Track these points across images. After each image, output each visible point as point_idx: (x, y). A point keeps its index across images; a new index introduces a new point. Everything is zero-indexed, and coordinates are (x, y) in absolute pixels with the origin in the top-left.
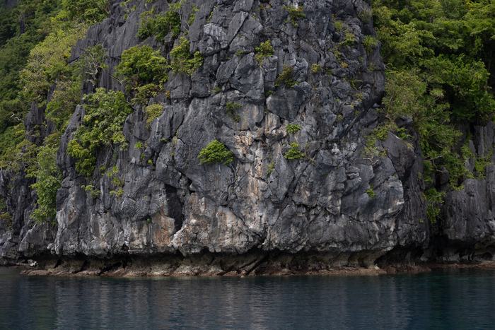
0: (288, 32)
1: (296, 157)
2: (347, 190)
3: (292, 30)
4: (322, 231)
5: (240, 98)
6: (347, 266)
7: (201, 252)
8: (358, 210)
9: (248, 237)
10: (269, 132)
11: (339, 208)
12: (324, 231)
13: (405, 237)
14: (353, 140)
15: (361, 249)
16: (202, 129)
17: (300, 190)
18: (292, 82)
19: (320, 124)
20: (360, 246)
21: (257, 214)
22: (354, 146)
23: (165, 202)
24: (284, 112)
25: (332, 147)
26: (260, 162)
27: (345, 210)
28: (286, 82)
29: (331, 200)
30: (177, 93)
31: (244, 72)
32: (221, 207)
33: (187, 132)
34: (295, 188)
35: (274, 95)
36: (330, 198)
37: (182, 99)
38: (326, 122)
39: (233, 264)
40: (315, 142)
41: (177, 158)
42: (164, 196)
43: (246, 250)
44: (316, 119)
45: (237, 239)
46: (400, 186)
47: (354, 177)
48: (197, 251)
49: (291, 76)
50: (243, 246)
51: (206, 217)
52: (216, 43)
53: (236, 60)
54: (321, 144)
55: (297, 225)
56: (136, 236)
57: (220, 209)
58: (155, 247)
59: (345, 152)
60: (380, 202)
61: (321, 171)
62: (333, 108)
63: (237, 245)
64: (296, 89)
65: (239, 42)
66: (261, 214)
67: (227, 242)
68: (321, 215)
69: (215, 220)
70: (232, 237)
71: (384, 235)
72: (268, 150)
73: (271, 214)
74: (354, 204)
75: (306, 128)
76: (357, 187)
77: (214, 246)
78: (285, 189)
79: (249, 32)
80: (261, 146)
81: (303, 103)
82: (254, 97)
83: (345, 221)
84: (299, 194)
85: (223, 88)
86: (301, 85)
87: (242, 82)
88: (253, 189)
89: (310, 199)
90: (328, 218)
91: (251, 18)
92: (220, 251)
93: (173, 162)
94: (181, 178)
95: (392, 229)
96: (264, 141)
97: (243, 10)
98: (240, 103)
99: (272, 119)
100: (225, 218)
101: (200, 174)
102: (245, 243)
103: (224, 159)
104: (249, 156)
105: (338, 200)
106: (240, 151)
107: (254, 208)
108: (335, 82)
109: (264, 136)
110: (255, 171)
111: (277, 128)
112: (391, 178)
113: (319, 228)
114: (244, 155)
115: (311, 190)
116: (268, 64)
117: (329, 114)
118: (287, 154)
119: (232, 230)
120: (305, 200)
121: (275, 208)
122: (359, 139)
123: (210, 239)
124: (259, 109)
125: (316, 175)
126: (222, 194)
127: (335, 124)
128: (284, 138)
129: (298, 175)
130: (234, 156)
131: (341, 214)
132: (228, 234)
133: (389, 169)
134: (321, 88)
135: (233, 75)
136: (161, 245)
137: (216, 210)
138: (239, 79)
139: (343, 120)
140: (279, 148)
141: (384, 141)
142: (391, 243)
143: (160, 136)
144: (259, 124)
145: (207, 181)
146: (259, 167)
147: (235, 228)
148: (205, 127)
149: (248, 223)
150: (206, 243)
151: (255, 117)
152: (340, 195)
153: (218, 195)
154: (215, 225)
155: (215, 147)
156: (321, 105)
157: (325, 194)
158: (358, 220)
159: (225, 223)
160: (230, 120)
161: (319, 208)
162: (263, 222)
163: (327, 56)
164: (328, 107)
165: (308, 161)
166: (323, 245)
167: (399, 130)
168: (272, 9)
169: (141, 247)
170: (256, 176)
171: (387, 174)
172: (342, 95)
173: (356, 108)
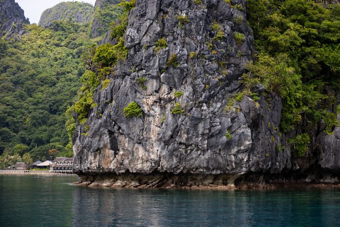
0: (179, 32)
1: (178, 112)
2: (210, 134)
3: (181, 31)
4: (194, 160)
5: (146, 75)
6: (212, 183)
7: (125, 172)
8: (219, 147)
9: (151, 163)
10: (163, 96)
11: (205, 146)
12: (195, 160)
13: (254, 165)
14: (218, 101)
15: (219, 173)
16: (127, 95)
17: (181, 133)
18: (176, 64)
19: (195, 91)
20: (219, 171)
21: (155, 149)
22: (219, 105)
23: (108, 140)
24: (172, 84)
25: (202, 106)
26: (158, 116)
27: (210, 147)
28: (173, 64)
29: (201, 140)
30: (117, 72)
31: (148, 58)
32: (136, 144)
33: (118, 97)
34: (178, 132)
35: (166, 73)
36: (200, 138)
37: (120, 76)
38: (198, 89)
39: (146, 180)
40: (191, 103)
41: (112, 113)
42: (108, 137)
43: (151, 172)
44: (193, 87)
45: (145, 165)
46: (248, 132)
47: (216, 126)
48: (123, 171)
49: (176, 60)
50: (148, 169)
51: (128, 150)
52: (132, 40)
53: (144, 51)
54: (195, 104)
55: (177, 156)
56: (93, 161)
57: (136, 145)
58: (103, 169)
59: (211, 109)
60: (235, 142)
61: (193, 122)
62: (203, 81)
63: (145, 168)
64: (179, 68)
65: (146, 39)
66: (157, 149)
67: (139, 166)
68: (195, 150)
69: (133, 152)
70: (143, 163)
71: (239, 164)
72: (163, 108)
73: (163, 149)
74: (216, 143)
75: (186, 94)
76: (218, 132)
77: (132, 168)
78: (170, 133)
79: (152, 33)
80: (159, 106)
81: (184, 78)
82: (153, 74)
83: (209, 154)
84: (180, 136)
85: (137, 69)
86: (182, 66)
87: (147, 64)
88: (153, 133)
89: (187, 139)
90: (199, 152)
91: (154, 24)
92: (135, 171)
93: (109, 116)
94: (115, 125)
95: (245, 160)
96: (160, 102)
97: (149, 19)
98: (146, 78)
99: (165, 88)
100: (138, 151)
101: (125, 123)
102: (149, 167)
103: (138, 113)
104: (152, 112)
105: (205, 140)
106: (146, 109)
107: (154, 145)
108: (207, 63)
109: (160, 99)
110: (154, 121)
111: (169, 94)
112: (243, 126)
113: (192, 158)
114: (148, 111)
115: (188, 134)
116: (161, 53)
117: (199, 84)
118: (173, 110)
119: (142, 159)
120: (183, 140)
121: (165, 145)
122: (224, 101)
123: (130, 164)
124: (157, 81)
125: (191, 124)
126: (136, 135)
127: (204, 91)
128: (173, 100)
129: (179, 124)
130: (143, 112)
131: (208, 150)
132: (140, 161)
133: (241, 120)
134: (196, 67)
135: (142, 60)
136: (106, 167)
137: (134, 146)
138: (146, 63)
139: (209, 89)
140: (169, 106)
141: (240, 101)
142: (244, 169)
143: (105, 99)
144: (157, 91)
145: (129, 127)
146: (157, 119)
147: (144, 157)
148: (129, 93)
149: (151, 154)
150: (128, 167)
151: (154, 86)
152: (206, 137)
153: (134, 136)
154: (133, 155)
155: (132, 106)
156: (196, 78)
157: (197, 137)
158: (220, 154)
159: (138, 154)
160: (140, 89)
161: (193, 145)
162: (159, 154)
163: (202, 47)
164: (199, 80)
165: (186, 115)
166: (194, 170)
167: (251, 94)
168: (169, 18)
169: (95, 168)
170: (155, 124)
171: (241, 124)
172: (211, 72)
173: (220, 80)
